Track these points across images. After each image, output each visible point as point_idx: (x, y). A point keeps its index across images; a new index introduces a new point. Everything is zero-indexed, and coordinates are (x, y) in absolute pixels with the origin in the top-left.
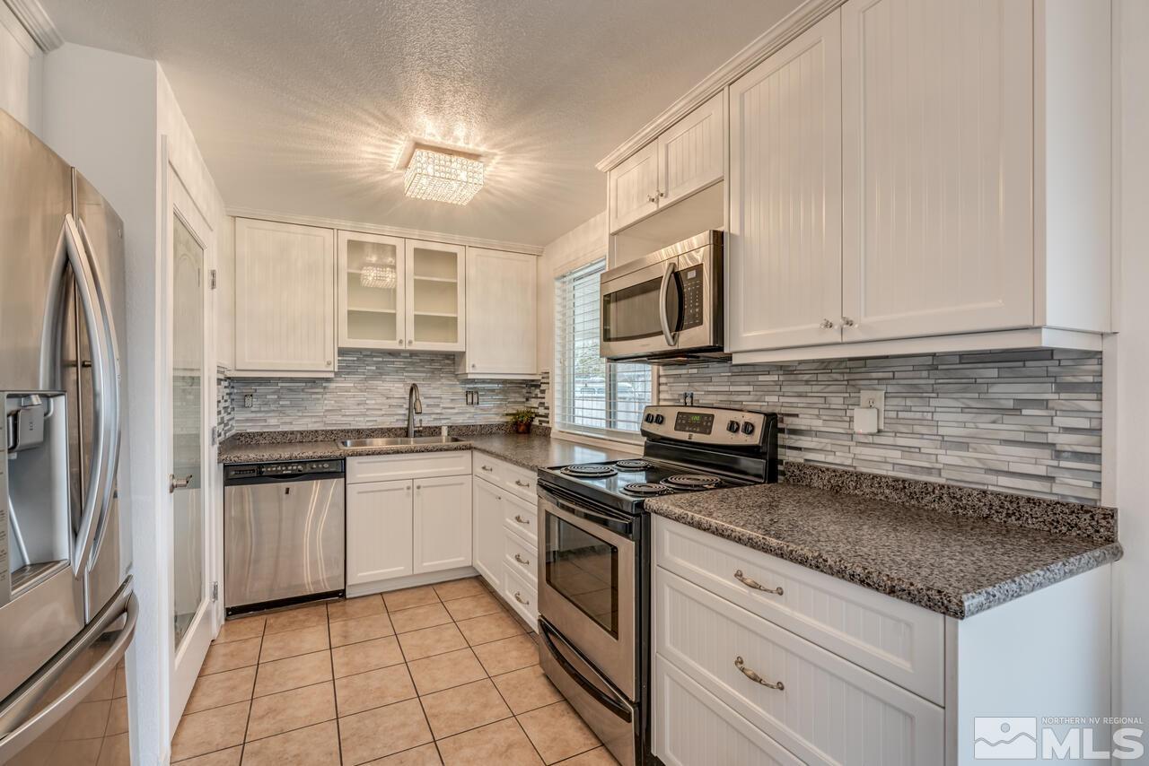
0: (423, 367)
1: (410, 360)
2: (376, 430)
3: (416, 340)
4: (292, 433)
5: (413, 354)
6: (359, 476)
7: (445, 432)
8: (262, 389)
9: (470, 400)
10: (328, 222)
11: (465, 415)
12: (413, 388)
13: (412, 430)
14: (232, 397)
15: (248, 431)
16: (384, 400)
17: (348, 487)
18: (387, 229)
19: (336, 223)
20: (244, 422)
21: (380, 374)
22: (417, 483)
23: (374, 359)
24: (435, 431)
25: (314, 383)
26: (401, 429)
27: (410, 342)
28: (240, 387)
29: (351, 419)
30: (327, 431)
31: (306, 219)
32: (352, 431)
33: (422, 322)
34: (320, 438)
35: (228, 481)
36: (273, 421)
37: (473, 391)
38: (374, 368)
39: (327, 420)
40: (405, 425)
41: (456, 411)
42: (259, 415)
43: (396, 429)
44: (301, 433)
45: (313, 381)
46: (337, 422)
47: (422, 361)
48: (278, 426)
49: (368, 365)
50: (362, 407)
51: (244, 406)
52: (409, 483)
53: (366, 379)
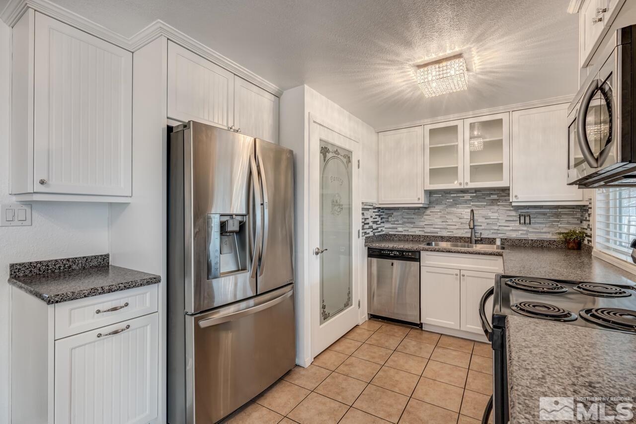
0: (485, 198)
1: (475, 195)
2: (452, 237)
3: (471, 182)
4: (408, 235)
5: (477, 190)
6: (427, 262)
7: (498, 242)
8: (395, 214)
9: (522, 221)
10: (418, 123)
11: (516, 231)
12: (472, 211)
13: (474, 239)
14: (381, 217)
15: (390, 233)
16: (457, 220)
17: (421, 267)
18: (451, 117)
19: (422, 122)
20: (386, 228)
21: (455, 204)
22: (463, 272)
23: (452, 195)
24: (492, 241)
25: (418, 211)
26: (468, 238)
27: (467, 184)
28: (385, 212)
29: (439, 230)
30: (425, 236)
31: (408, 124)
32: (438, 237)
33: (476, 170)
34: (422, 239)
35: (370, 255)
36: (400, 229)
37: (526, 213)
38: (452, 200)
39: (426, 230)
40: (469, 235)
41: (511, 228)
42: (394, 226)
43: (465, 238)
44: (412, 236)
45: (418, 208)
46: (429, 231)
47: (484, 194)
48: (402, 232)
49: (447, 199)
50: (444, 223)
51: (388, 221)
52: (458, 272)
53: (447, 207)
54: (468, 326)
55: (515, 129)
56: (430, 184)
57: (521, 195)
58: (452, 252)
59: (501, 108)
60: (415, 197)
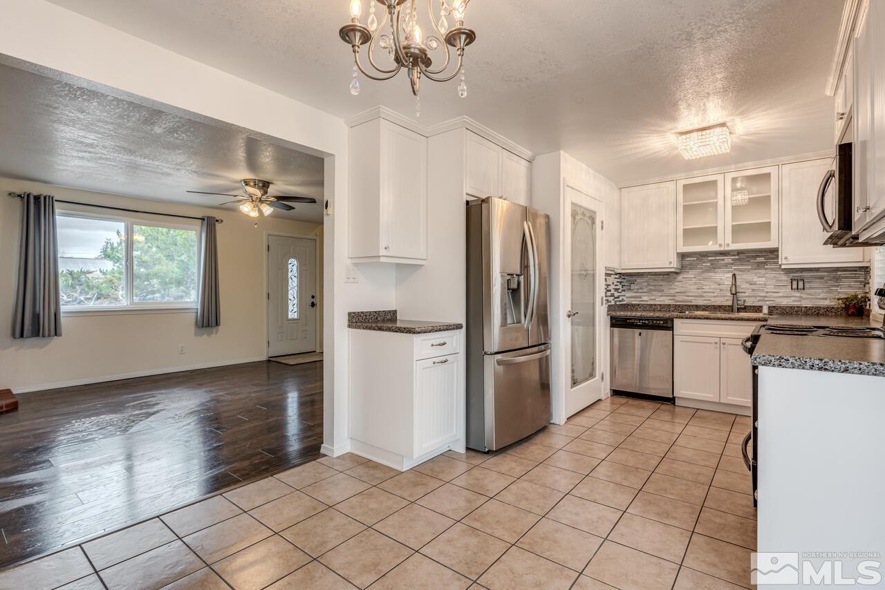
0: (749, 261)
1: (737, 257)
2: (710, 306)
3: (733, 243)
4: (655, 305)
5: (739, 252)
6: (681, 331)
7: (765, 310)
8: (639, 280)
9: (795, 286)
10: (670, 177)
11: (787, 297)
12: (734, 275)
13: (736, 307)
14: (623, 284)
15: (633, 303)
16: (717, 286)
17: (675, 337)
18: (710, 171)
19: (675, 176)
20: (628, 297)
21: (714, 267)
22: (723, 340)
23: (709, 258)
24: (758, 309)
25: (668, 276)
26: (729, 306)
27: (728, 245)
28: (628, 278)
29: (693, 298)
30: (676, 305)
31: (657, 179)
32: (692, 306)
33: (738, 230)
34: (672, 309)
35: (613, 325)
36: (645, 298)
37: (799, 277)
38: (709, 264)
39: (676, 298)
40: (730, 303)
41: (781, 295)
42: (638, 294)
43: (725, 306)
44: (660, 305)
45: (668, 274)
46: (681, 299)
47: (748, 257)
48: (647, 301)
49: (704, 262)
50: (700, 291)
51: (630, 289)
52: (717, 340)
53: (703, 272)
54: (729, 398)
55: (786, 184)
56: (684, 246)
57: (792, 256)
58: (711, 319)
59: (769, 161)
60: (666, 260)
